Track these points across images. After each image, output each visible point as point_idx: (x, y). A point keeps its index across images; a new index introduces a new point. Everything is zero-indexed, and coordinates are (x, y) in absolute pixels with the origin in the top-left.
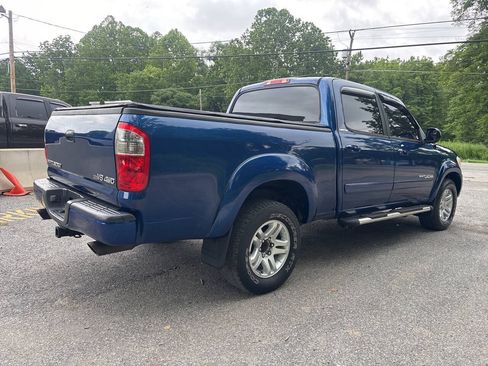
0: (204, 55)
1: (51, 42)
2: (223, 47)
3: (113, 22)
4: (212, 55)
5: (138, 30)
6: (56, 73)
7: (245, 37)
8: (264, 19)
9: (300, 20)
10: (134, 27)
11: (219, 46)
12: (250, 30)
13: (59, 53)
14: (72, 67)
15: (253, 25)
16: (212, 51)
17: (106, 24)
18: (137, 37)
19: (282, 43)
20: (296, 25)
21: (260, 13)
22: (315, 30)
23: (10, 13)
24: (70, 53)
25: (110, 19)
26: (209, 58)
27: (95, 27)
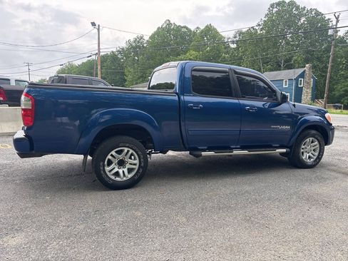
0: (229, 40)
1: (132, 40)
2: (243, 33)
3: (169, 24)
4: (235, 40)
5: (185, 27)
6: (134, 60)
7: (259, 25)
8: (275, 10)
9: (305, 7)
10: (182, 25)
11: (241, 33)
12: (263, 19)
13: (137, 47)
14: (143, 55)
15: (266, 15)
16: (235, 37)
17: (165, 25)
18: (185, 32)
19: (289, 27)
20: (301, 12)
21: (272, 6)
22: (318, 14)
23: (99, 26)
24: (143, 46)
25: (168, 22)
26: (233, 42)
27: (159, 28)
